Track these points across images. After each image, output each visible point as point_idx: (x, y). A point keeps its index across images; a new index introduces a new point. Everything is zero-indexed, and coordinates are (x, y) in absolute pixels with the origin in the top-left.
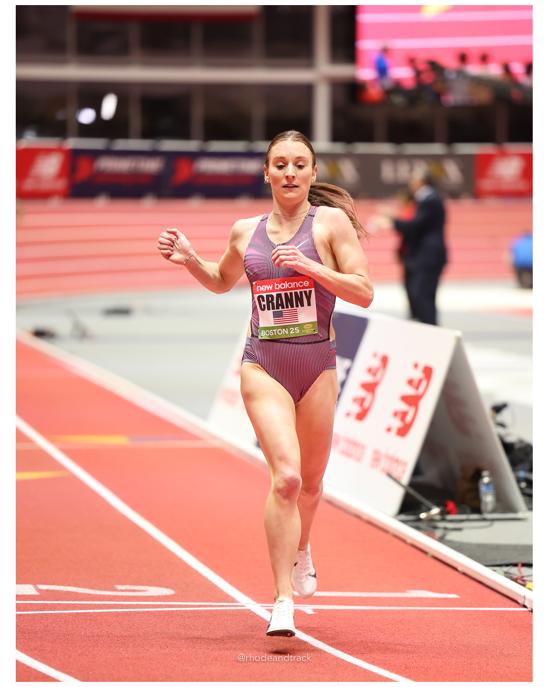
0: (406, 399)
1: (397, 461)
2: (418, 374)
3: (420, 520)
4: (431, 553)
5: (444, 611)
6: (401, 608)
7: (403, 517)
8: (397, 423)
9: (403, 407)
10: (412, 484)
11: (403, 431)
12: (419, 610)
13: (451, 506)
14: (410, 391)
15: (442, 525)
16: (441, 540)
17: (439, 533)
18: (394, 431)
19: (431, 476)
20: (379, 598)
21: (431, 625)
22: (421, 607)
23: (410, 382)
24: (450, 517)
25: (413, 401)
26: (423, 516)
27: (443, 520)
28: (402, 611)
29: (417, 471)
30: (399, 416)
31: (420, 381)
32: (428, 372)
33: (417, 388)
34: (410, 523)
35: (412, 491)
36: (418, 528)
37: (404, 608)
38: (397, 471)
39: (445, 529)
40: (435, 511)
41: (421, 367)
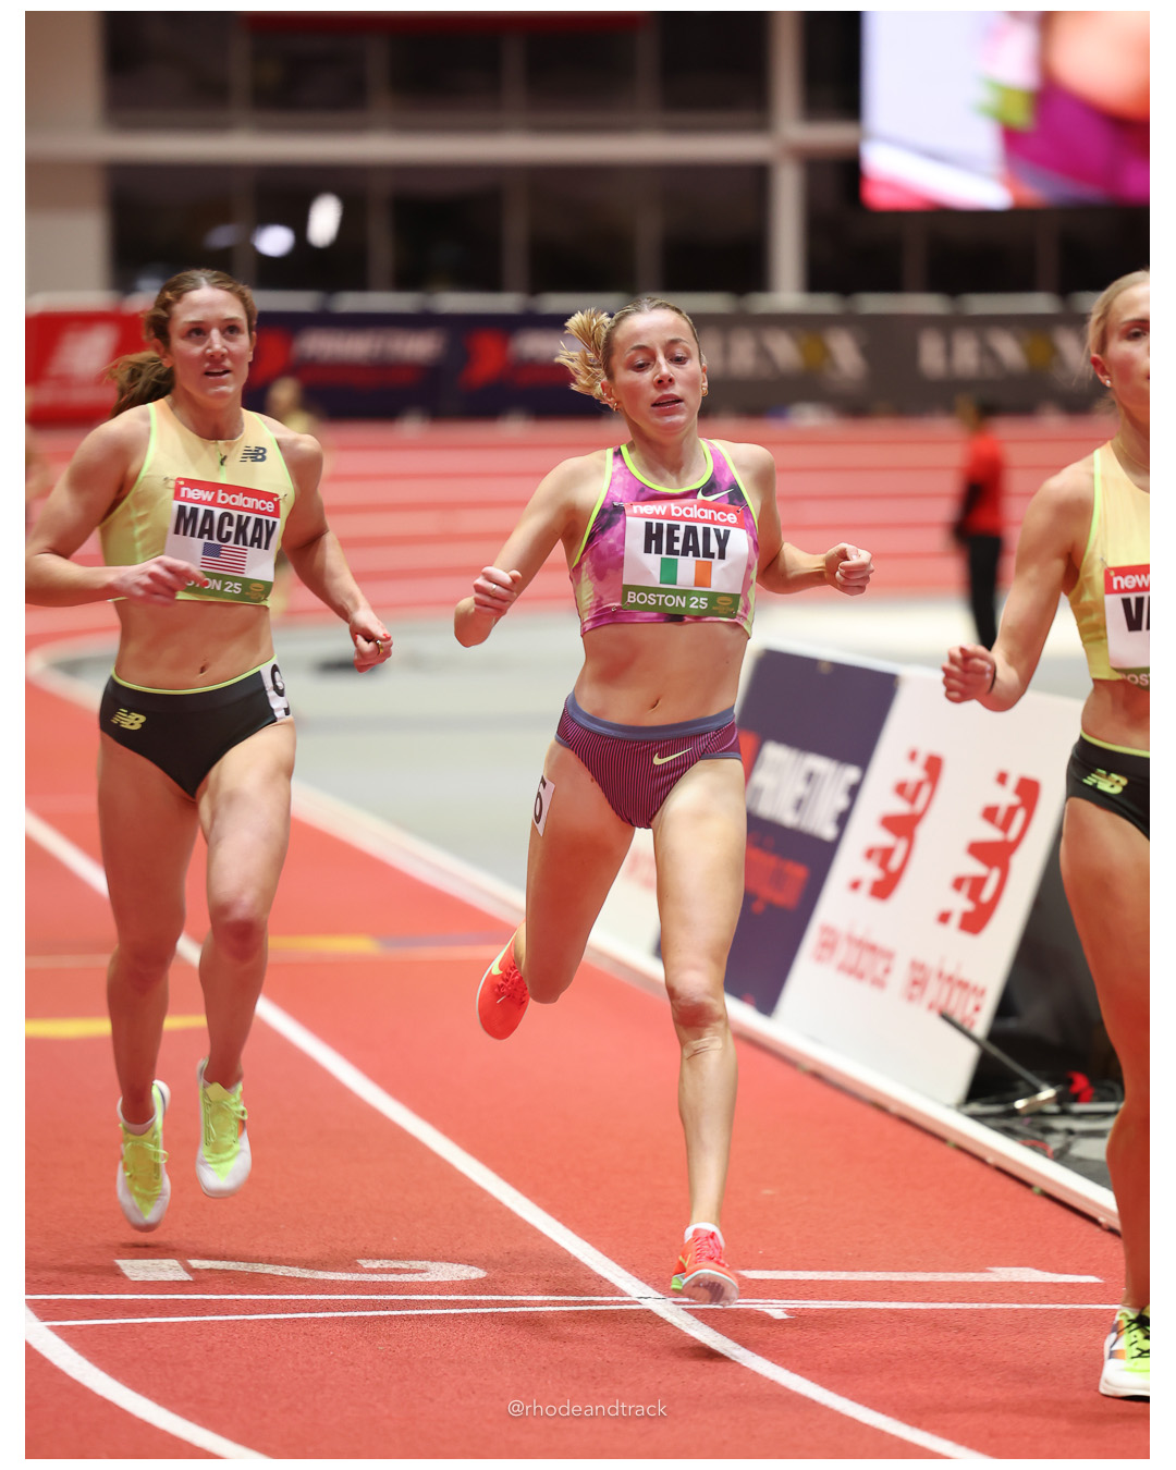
0: (978, 850)
1: (964, 985)
2: (1006, 797)
3: (1014, 1113)
4: (1040, 1184)
5: (1070, 1312)
6: (976, 1306)
7: (976, 1108)
8: (961, 904)
9: (975, 868)
10: (994, 1036)
11: (975, 922)
12: (1016, 1311)
13: (1081, 1082)
14: (991, 834)
15: (1060, 1124)
16: (1061, 1156)
17: (1055, 1142)
18: (955, 920)
19: (1035, 1017)
20: (928, 1283)
21: (1044, 1343)
22: (1018, 1302)
23: (990, 814)
24: (1078, 1107)
25: (996, 855)
26: (1020, 1104)
27: (1064, 1113)
28: (980, 1313)
29: (1005, 1008)
30: (966, 888)
31: (1012, 811)
32: (1029, 791)
33: (1005, 827)
34: (992, 1122)
35: (995, 1051)
36: (1008, 1132)
37: (983, 1306)
38: (962, 1008)
39: (1070, 1132)
40: (1047, 1093)
41: (1012, 782)
